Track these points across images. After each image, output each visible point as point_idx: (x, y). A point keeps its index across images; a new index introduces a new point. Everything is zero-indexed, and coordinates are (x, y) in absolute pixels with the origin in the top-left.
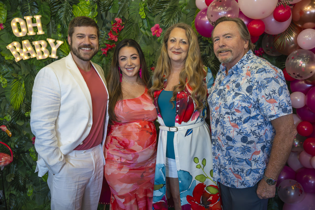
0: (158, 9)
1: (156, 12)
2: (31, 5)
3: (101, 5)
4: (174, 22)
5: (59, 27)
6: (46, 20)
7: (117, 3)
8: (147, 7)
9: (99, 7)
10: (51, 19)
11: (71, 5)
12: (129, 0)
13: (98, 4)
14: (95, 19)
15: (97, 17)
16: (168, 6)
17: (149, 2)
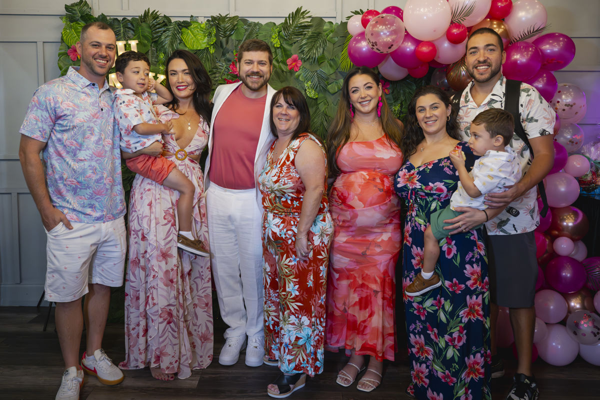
0: (296, 35)
1: (295, 39)
2: (125, 27)
3: (221, 29)
4: (317, 53)
5: (162, 57)
6: (143, 48)
7: (243, 28)
8: (283, 33)
9: (218, 31)
10: (151, 46)
11: (180, 28)
12: (258, 24)
13: (217, 27)
14: (212, 47)
15: (215, 45)
16: (309, 32)
17: (285, 26)
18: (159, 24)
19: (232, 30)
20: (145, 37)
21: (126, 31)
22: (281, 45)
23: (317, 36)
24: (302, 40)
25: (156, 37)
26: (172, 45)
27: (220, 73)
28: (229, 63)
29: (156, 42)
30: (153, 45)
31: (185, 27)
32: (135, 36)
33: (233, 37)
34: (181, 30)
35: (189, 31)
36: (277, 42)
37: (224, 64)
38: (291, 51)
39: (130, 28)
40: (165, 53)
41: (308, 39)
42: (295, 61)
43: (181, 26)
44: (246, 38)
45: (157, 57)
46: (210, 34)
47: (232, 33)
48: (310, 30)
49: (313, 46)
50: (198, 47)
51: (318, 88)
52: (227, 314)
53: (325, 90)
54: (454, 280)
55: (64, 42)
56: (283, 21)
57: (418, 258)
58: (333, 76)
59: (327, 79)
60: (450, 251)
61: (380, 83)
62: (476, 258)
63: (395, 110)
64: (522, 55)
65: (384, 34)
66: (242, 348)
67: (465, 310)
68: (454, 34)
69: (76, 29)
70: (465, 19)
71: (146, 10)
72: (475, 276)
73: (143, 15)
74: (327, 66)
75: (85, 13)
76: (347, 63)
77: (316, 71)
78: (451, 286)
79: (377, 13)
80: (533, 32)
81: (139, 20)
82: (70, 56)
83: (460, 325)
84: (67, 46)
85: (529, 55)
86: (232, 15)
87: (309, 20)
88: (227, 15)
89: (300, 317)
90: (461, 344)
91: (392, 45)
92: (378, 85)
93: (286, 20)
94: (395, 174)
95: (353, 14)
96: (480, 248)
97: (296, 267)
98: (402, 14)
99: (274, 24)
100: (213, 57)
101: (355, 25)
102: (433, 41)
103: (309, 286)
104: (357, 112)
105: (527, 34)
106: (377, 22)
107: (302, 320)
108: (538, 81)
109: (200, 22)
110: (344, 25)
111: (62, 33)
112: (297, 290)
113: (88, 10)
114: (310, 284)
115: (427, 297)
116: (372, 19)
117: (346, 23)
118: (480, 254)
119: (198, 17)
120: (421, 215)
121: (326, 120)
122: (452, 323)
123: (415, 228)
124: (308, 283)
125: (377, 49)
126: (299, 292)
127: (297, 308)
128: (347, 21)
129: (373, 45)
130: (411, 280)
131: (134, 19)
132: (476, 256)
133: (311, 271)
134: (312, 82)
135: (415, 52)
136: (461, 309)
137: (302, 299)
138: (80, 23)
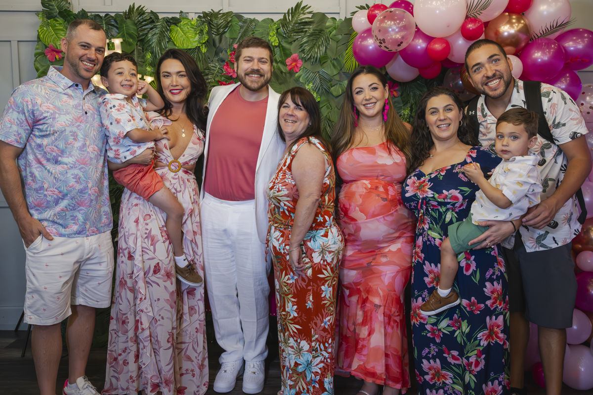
0: (296, 33)
1: (294, 37)
2: (107, 24)
3: (213, 25)
4: (320, 52)
5: (149, 57)
6: (129, 47)
7: (237, 24)
8: (281, 30)
9: (210, 28)
10: (137, 45)
11: (168, 25)
12: (254, 20)
13: (210, 24)
14: (204, 46)
15: (207, 44)
16: (311, 29)
17: (284, 22)
18: (145, 21)
19: (226, 27)
20: (131, 36)
21: (109, 28)
22: (280, 43)
23: (318, 33)
24: (303, 38)
25: (143, 35)
26: (160, 44)
27: (213, 74)
28: (222, 64)
29: (142, 41)
30: (139, 44)
31: (173, 24)
32: (119, 33)
33: (227, 35)
34: (169, 27)
35: (179, 28)
36: (275, 40)
37: (217, 64)
38: (290, 50)
39: (113, 25)
40: (152, 53)
41: (309, 36)
42: (295, 60)
43: (169, 22)
44: (241, 36)
45: (144, 57)
46: (201, 31)
47: (226, 30)
48: (311, 27)
49: (315, 44)
50: (188, 46)
51: (320, 90)
52: (222, 338)
53: (328, 92)
54: (473, 299)
55: (41, 41)
56: (281, 17)
57: (432, 276)
58: (337, 78)
59: (330, 80)
60: (468, 267)
61: (387, 85)
62: (497, 275)
63: (404, 115)
64: (544, 53)
65: (393, 31)
66: (238, 374)
67: (485, 332)
68: (469, 30)
69: (54, 27)
70: (481, 13)
71: (130, 6)
72: (495, 295)
73: (127, 11)
74: (330, 67)
75: (64, 9)
76: (352, 63)
77: (318, 72)
78: (469, 305)
79: (385, 7)
80: (556, 27)
81: (124, 17)
82: (48, 56)
83: (478, 348)
84: (45, 45)
85: (551, 53)
86: (225, 11)
87: (310, 16)
88: (221, 10)
89: (299, 341)
90: (478, 369)
91: (402, 43)
92: (384, 86)
93: (285, 16)
94: (402, 182)
95: (358, 9)
96: (500, 264)
97: (294, 286)
98: (412, 8)
99: (272, 20)
100: (205, 56)
101: (360, 21)
102: (447, 37)
103: (308, 307)
104: (362, 116)
105: (550, 30)
106: (385, 17)
107: (301, 345)
108: (561, 81)
109: (190, 18)
110: (349, 21)
111: (38, 31)
112: (296, 311)
113: (67, 5)
114: (309, 305)
115: (442, 317)
116: (379, 14)
117: (351, 19)
118: (501, 271)
119: (188, 13)
120: (435, 228)
121: (329, 126)
122: (469, 345)
123: (428, 243)
124: (307, 304)
125: (385, 47)
126: (298, 314)
127: (295, 331)
128: (351, 17)
129: (381, 43)
130: (423, 300)
131: (117, 15)
132: (497, 273)
133: (310, 290)
134: (313, 84)
135: (427, 50)
136: (479, 332)
137: (300, 321)
138: (58, 19)
